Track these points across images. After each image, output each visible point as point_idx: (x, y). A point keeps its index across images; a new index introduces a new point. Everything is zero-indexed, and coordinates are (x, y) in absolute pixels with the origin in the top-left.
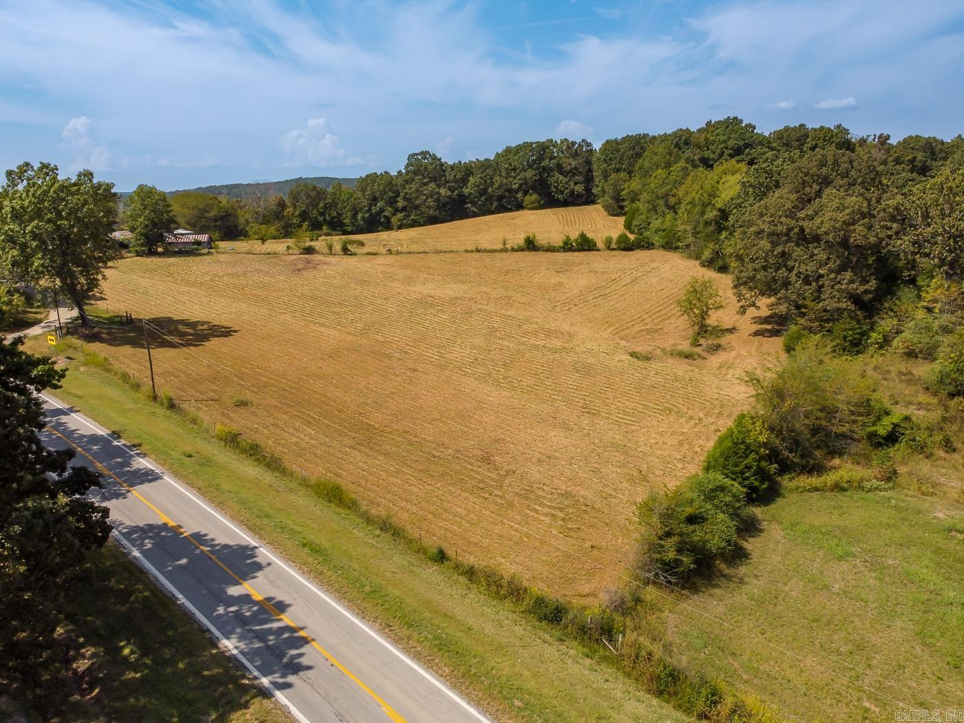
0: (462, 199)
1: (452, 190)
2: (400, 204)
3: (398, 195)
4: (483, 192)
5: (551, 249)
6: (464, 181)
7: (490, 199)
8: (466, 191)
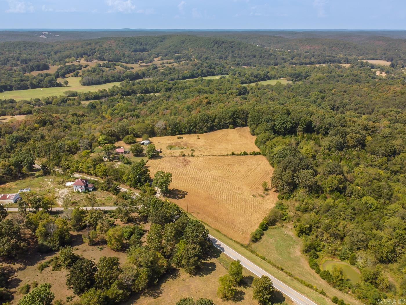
0: (213, 126)
1: (211, 124)
2: (197, 128)
3: (197, 125)
4: (219, 124)
5: (237, 155)
6: (213, 121)
7: (220, 125)
8: (214, 124)
